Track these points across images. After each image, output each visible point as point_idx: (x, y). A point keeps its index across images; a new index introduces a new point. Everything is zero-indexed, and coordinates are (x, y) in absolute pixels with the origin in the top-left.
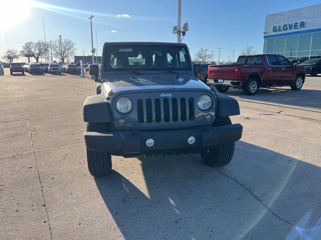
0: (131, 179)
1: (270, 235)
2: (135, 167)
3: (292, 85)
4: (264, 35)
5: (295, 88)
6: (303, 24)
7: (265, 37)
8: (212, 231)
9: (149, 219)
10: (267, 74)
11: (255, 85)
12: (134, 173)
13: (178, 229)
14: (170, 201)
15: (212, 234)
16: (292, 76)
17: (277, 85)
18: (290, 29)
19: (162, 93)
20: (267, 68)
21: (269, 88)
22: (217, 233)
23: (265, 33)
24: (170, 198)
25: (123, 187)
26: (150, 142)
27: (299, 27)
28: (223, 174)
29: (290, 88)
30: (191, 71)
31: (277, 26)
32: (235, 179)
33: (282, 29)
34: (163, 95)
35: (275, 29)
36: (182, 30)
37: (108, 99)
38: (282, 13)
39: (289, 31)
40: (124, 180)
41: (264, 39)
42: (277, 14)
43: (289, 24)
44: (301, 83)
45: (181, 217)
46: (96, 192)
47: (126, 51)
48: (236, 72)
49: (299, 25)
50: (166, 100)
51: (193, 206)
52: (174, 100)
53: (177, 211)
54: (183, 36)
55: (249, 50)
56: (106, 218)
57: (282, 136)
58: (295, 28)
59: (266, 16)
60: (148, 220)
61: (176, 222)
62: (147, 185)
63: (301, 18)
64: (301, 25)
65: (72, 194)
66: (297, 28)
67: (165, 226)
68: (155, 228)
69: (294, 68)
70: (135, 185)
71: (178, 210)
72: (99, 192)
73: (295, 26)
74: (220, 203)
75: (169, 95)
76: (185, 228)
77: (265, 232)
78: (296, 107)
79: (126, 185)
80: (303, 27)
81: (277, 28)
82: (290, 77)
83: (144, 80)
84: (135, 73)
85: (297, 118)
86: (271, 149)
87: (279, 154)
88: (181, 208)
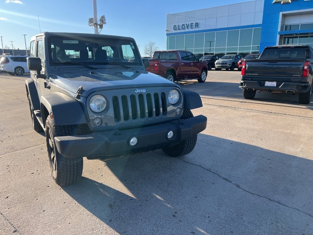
0: (104, 182)
1: (253, 209)
2: (100, 168)
3: (199, 78)
4: (166, 32)
5: (201, 81)
6: (197, 25)
7: (167, 35)
8: (209, 217)
9: (147, 219)
10: (180, 68)
11: (172, 78)
12: (104, 176)
13: (179, 222)
14: (156, 197)
15: (211, 220)
16: (199, 70)
17: (188, 79)
18: (187, 28)
19: (137, 89)
20: (180, 63)
21: (181, 81)
22: (214, 218)
23: (167, 31)
24: (155, 194)
25: (101, 191)
26: (133, 141)
27: (194, 27)
28: (188, 163)
29: (197, 80)
30: (142, 65)
31: (177, 25)
32: (200, 166)
33: (181, 28)
34: (138, 91)
35: (175, 28)
36: (99, 23)
37: (78, 97)
38: (181, 13)
39: (186, 30)
40: (97, 184)
41: (167, 36)
42: (176, 14)
43: (186, 24)
44: (205, 76)
45: (176, 211)
46: (74, 203)
47: (71, 43)
48: (156, 66)
49: (194, 25)
50: (141, 96)
51: (180, 197)
52: (148, 95)
53: (169, 206)
54: (100, 29)
55: (151, 46)
56: (102, 229)
57: (215, 123)
58: (191, 28)
59: (167, 15)
60: (147, 221)
61: (174, 216)
62: (125, 185)
63: (196, 20)
64: (196, 25)
65: (44, 211)
66: (193, 28)
67: (166, 222)
68: (158, 226)
69: (200, 63)
70: (112, 187)
71: (168, 203)
72: (76, 202)
73: (191, 26)
74: (200, 190)
75: (144, 91)
76: (185, 219)
77: (249, 207)
78: (210, 97)
79: (102, 189)
80: (198, 27)
81: (177, 26)
82: (197, 71)
83: (107, 75)
84: (87, 67)
85: (216, 107)
86: (212, 135)
87: (220, 138)
88: (171, 202)
